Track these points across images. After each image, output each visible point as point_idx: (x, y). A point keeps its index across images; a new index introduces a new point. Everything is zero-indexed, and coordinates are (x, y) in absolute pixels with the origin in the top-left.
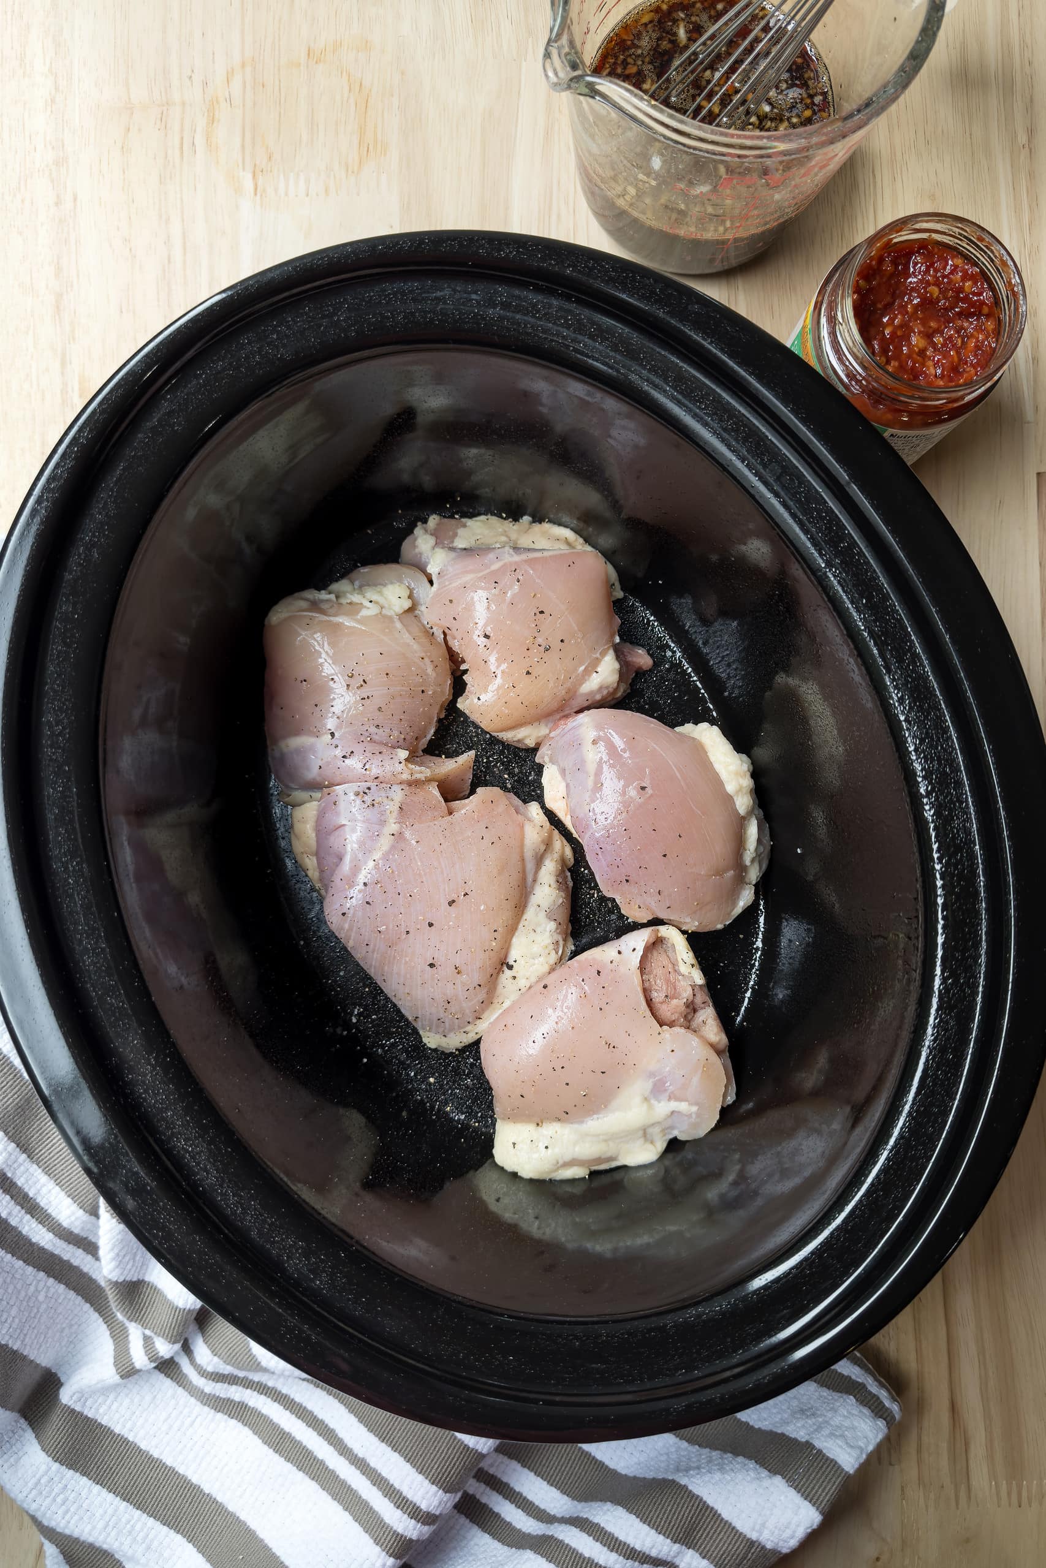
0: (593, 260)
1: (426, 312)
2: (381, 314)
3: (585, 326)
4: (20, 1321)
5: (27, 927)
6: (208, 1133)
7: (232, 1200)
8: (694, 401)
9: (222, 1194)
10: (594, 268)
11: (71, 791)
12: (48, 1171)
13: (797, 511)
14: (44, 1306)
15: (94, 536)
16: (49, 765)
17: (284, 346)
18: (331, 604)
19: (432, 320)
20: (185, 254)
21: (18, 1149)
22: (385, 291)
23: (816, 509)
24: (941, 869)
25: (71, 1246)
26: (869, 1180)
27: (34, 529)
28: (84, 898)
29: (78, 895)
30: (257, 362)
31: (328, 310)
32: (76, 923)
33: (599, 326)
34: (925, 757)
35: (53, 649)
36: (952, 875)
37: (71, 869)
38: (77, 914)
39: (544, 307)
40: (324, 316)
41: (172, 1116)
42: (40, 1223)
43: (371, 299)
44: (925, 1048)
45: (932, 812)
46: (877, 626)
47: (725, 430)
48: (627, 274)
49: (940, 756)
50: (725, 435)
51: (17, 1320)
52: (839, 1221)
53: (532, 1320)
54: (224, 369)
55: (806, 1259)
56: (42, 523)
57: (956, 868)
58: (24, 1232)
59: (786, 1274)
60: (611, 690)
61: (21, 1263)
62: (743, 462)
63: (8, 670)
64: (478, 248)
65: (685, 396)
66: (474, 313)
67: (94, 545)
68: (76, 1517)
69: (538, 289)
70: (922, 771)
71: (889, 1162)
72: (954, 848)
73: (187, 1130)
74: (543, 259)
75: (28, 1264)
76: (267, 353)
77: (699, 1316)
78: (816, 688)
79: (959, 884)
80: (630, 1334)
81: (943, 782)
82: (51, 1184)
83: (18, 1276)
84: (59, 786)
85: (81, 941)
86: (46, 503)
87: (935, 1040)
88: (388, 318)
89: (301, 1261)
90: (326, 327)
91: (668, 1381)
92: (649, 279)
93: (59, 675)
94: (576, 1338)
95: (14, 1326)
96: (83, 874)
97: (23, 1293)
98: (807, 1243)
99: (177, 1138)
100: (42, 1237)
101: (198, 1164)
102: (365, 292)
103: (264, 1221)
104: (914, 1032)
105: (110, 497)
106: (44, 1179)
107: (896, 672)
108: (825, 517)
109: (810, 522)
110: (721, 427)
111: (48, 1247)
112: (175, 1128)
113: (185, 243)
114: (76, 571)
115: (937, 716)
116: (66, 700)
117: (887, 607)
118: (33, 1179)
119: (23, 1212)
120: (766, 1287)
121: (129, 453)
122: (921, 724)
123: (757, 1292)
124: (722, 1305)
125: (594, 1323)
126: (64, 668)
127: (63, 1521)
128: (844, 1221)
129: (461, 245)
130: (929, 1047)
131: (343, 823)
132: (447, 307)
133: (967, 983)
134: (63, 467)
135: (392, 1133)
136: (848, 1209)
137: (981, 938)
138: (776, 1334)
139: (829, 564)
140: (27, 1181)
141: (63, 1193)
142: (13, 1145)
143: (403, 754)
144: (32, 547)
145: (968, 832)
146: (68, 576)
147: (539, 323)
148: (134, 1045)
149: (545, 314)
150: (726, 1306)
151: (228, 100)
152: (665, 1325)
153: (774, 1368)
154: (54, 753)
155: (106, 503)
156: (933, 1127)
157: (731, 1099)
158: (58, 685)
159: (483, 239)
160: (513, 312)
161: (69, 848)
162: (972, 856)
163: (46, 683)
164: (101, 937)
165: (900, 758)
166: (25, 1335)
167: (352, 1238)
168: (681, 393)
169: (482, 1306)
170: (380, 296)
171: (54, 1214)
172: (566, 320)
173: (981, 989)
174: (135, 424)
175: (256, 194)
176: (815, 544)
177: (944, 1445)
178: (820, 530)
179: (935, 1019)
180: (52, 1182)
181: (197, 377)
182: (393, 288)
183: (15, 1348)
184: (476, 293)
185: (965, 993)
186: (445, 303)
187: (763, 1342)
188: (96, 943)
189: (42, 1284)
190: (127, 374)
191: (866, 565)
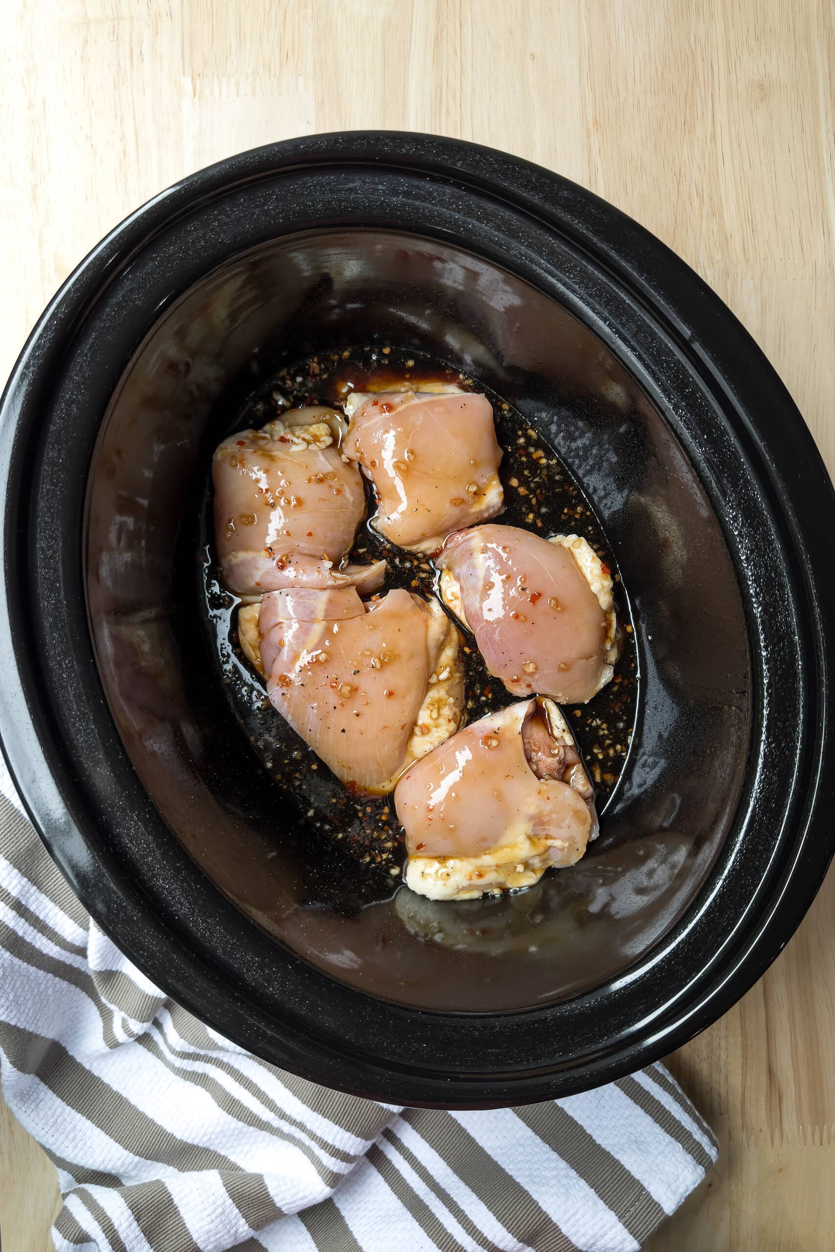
0: (479, 154)
1: (341, 201)
2: (303, 203)
3: (473, 210)
4: (34, 1010)
5: (31, 714)
6: (181, 873)
7: (202, 926)
8: (564, 271)
9: (193, 921)
10: (480, 161)
11: (62, 604)
12: (54, 899)
13: (650, 362)
14: (52, 998)
15: (72, 394)
16: (43, 583)
17: (224, 232)
18: (266, 441)
19: (346, 207)
20: (137, 149)
21: (30, 883)
22: (306, 183)
23: (665, 361)
24: (767, 655)
25: (73, 954)
26: (708, 903)
27: (24, 389)
28: (76, 689)
29: (71, 686)
30: (202, 245)
31: (260, 201)
32: (70, 709)
33: (485, 210)
34: (755, 565)
35: (42, 489)
36: (776, 660)
37: (64, 666)
38: (71, 702)
39: (438, 194)
40: (256, 206)
41: (152, 861)
42: (49, 939)
43: (295, 191)
44: (753, 799)
45: (760, 609)
46: (716, 458)
47: (590, 296)
48: (508, 166)
49: (767, 564)
50: (590, 300)
51: (32, 1011)
52: (683, 935)
53: (440, 1015)
54: (175, 253)
55: (656, 966)
56: (30, 384)
57: (779, 654)
58: (37, 946)
59: (641, 978)
60: (496, 509)
61: (34, 968)
62: (605, 322)
63: (7, 506)
64: (383, 146)
65: (556, 268)
66: (381, 200)
67: (73, 402)
68: (82, 1152)
69: (434, 180)
70: (752, 575)
71: (723, 889)
72: (777, 637)
73: (165, 871)
74: (438, 155)
75: (40, 969)
76: (210, 238)
77: (572, 1010)
78: (665, 507)
79: (781, 667)
80: (518, 1025)
81: (769, 585)
82: (57, 909)
83: (32, 978)
84: (52, 600)
85: (74, 724)
86: (32, 368)
87: (761, 793)
88: (309, 206)
89: (257, 973)
90: (258, 216)
91: (549, 1062)
92: (526, 169)
93: (49, 509)
94: (475, 1029)
95: (30, 1015)
96: (74, 670)
97: (36, 990)
98: (658, 953)
99: (157, 878)
100: (50, 949)
101: (174, 898)
102: (290, 185)
103: (227, 942)
104: (744, 786)
105: (85, 361)
106: (51, 905)
107: (731, 495)
108: (673, 367)
109: (661, 372)
110: (587, 293)
111: (56, 956)
112: (154, 870)
113: (137, 139)
114: (59, 423)
115: (764, 531)
116: (55, 529)
117: (725, 441)
118: (43, 906)
119: (36, 931)
120: (625, 988)
121: (99, 324)
122: (752, 538)
123: (618, 992)
124: (590, 1002)
125: (489, 1017)
126: (52, 503)
127: (73, 1154)
128: (687, 936)
129: (369, 143)
130: (756, 797)
131: (281, 621)
132: (359, 196)
133: (787, 747)
134: (45, 337)
135: (326, 866)
136: (691, 926)
137: (799, 711)
138: (634, 1024)
139: (676, 407)
140: (38, 907)
141: (66, 916)
142: (25, 879)
143: (328, 564)
144: (23, 405)
145: (788, 625)
146: (52, 428)
147: (435, 208)
148: (120, 805)
149: (440, 201)
150: (594, 1003)
151: (169, 15)
152: (546, 1019)
153: (632, 1051)
154: (47, 573)
155: (81, 366)
156: (759, 861)
157: (595, 835)
158: (48, 517)
159: (388, 138)
160: (413, 199)
161: (62, 649)
162: (792, 644)
163: (39, 516)
164: (90, 719)
165: (734, 565)
166: (38, 1020)
167: (297, 953)
168: (554, 265)
169: (400, 1005)
170: (302, 188)
171: (60, 932)
172: (458, 206)
173: (798, 752)
174: (103, 301)
175: (195, 96)
176: (664, 391)
177: (763, 1099)
178: (669, 378)
179: (761, 775)
180: (58, 907)
181: (153, 260)
182: (314, 181)
183: (31, 1030)
184: (382, 184)
185: (785, 755)
186: (357, 193)
187: (624, 1030)
188: (87, 725)
189: (50, 982)
190: (95, 258)
191: (707, 407)
